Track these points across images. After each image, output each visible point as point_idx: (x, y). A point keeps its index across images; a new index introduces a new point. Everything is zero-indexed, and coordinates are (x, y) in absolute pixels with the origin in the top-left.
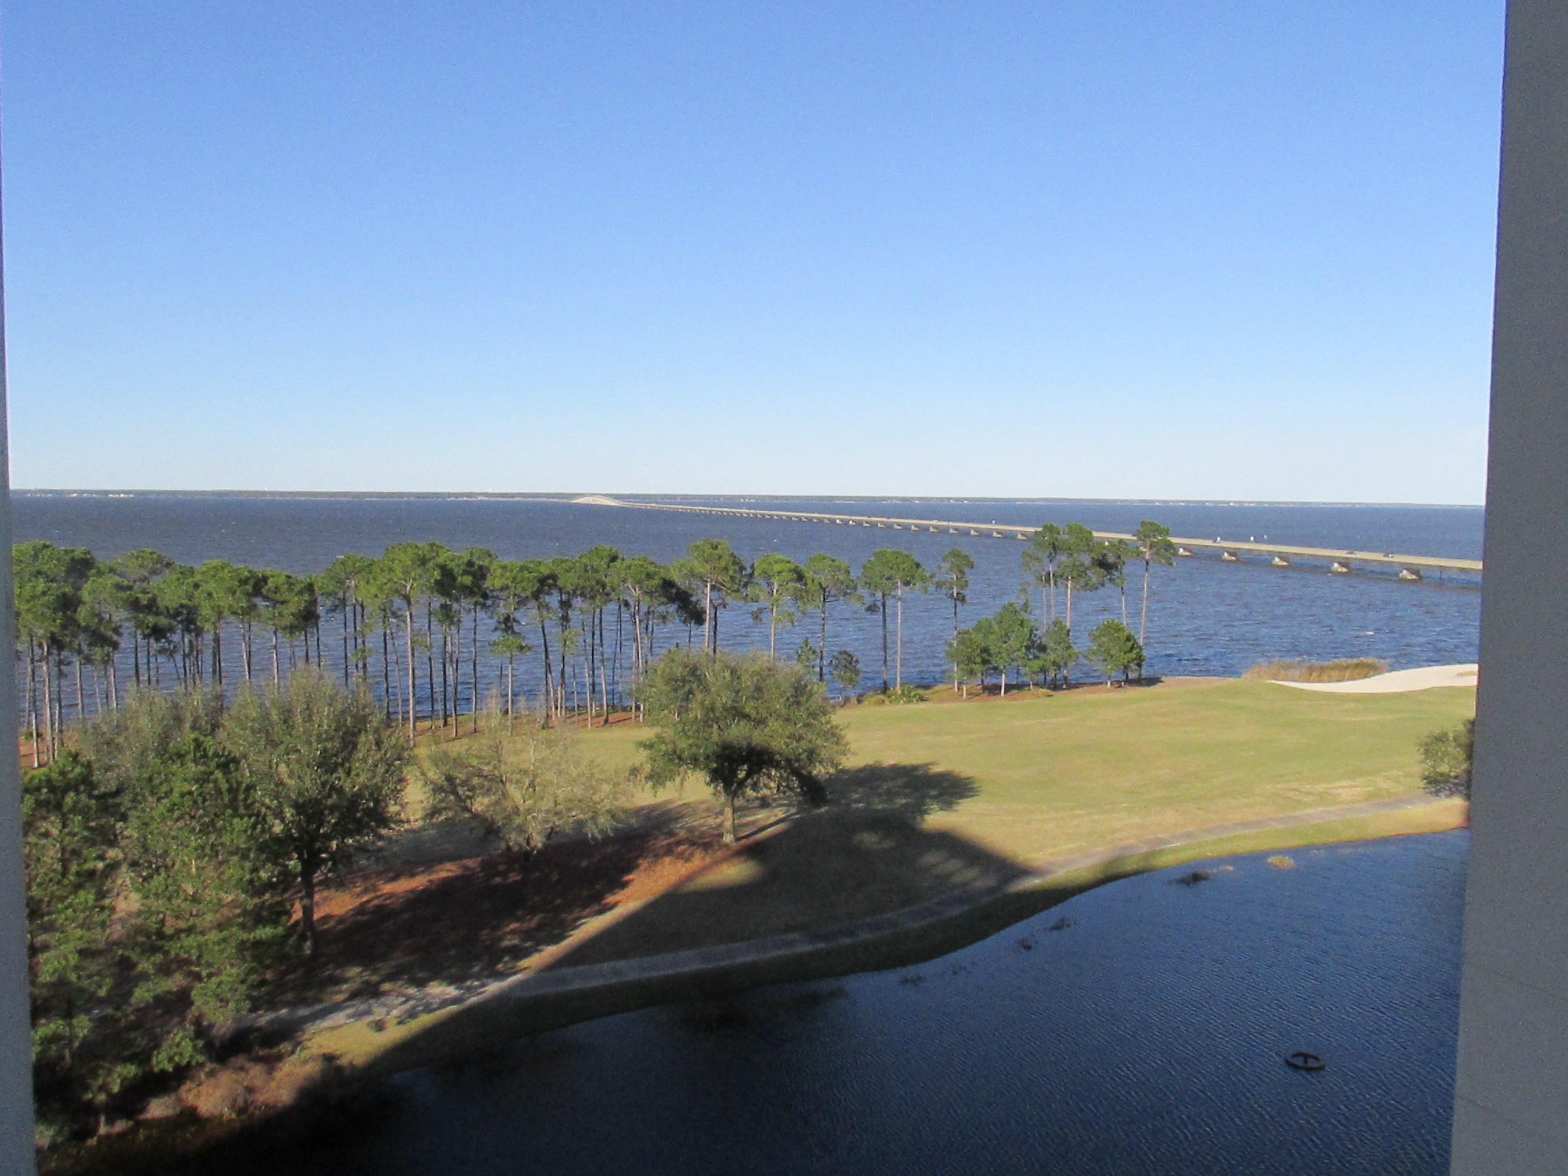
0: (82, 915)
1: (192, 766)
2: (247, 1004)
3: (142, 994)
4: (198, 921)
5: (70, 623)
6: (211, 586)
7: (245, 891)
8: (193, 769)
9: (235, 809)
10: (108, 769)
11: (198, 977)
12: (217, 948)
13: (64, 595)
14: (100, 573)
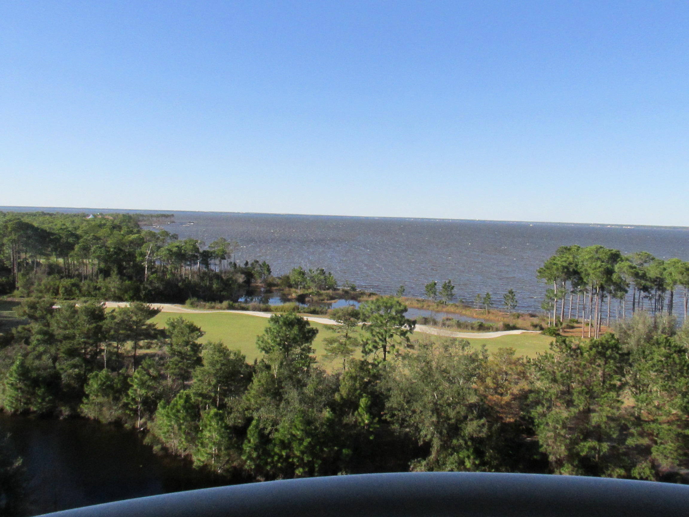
0: (610, 402)
1: (663, 349)
2: (677, 462)
3: (630, 442)
4: (658, 418)
5: (609, 280)
6: (672, 269)
7: (682, 411)
8: (663, 350)
9: (682, 373)
10: (624, 343)
11: (656, 443)
12: (666, 432)
13: (608, 268)
14: (622, 261)
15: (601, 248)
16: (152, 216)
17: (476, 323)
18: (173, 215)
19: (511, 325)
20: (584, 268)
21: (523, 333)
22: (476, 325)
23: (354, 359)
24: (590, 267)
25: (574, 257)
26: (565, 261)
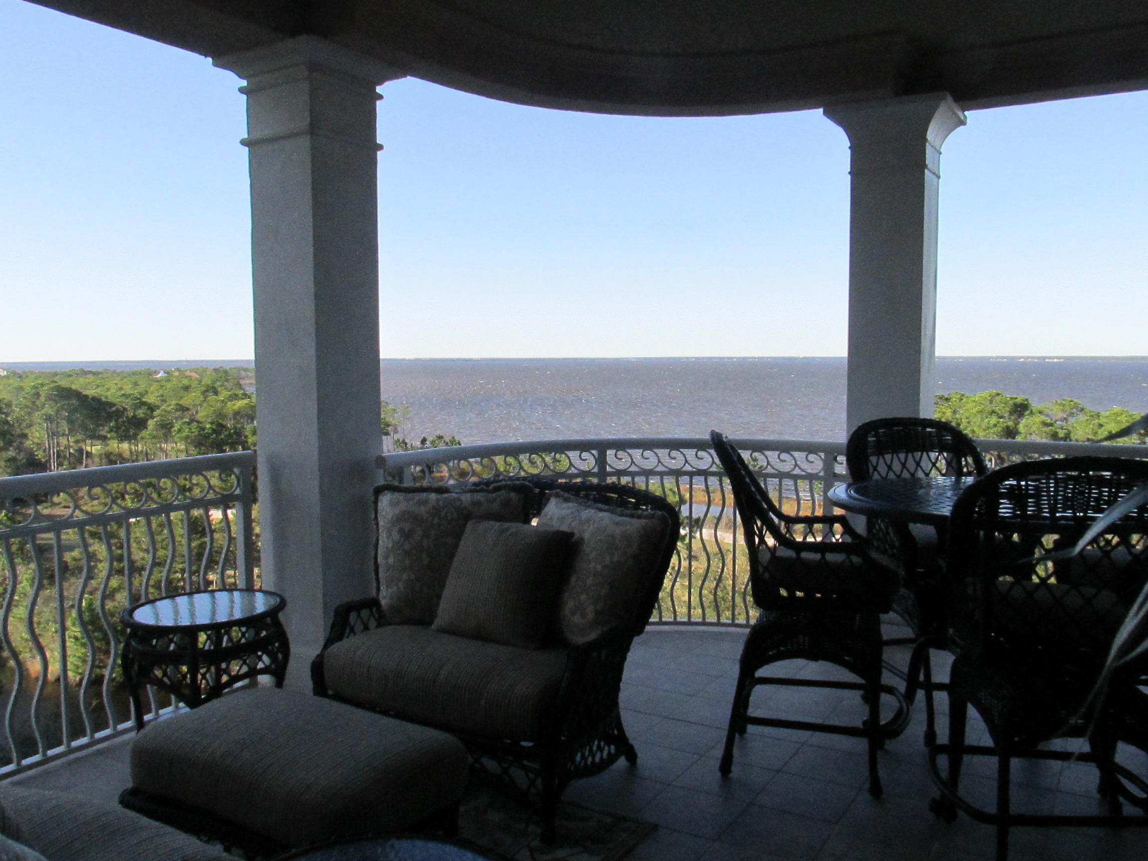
24: (979, 426)
25: (955, 412)
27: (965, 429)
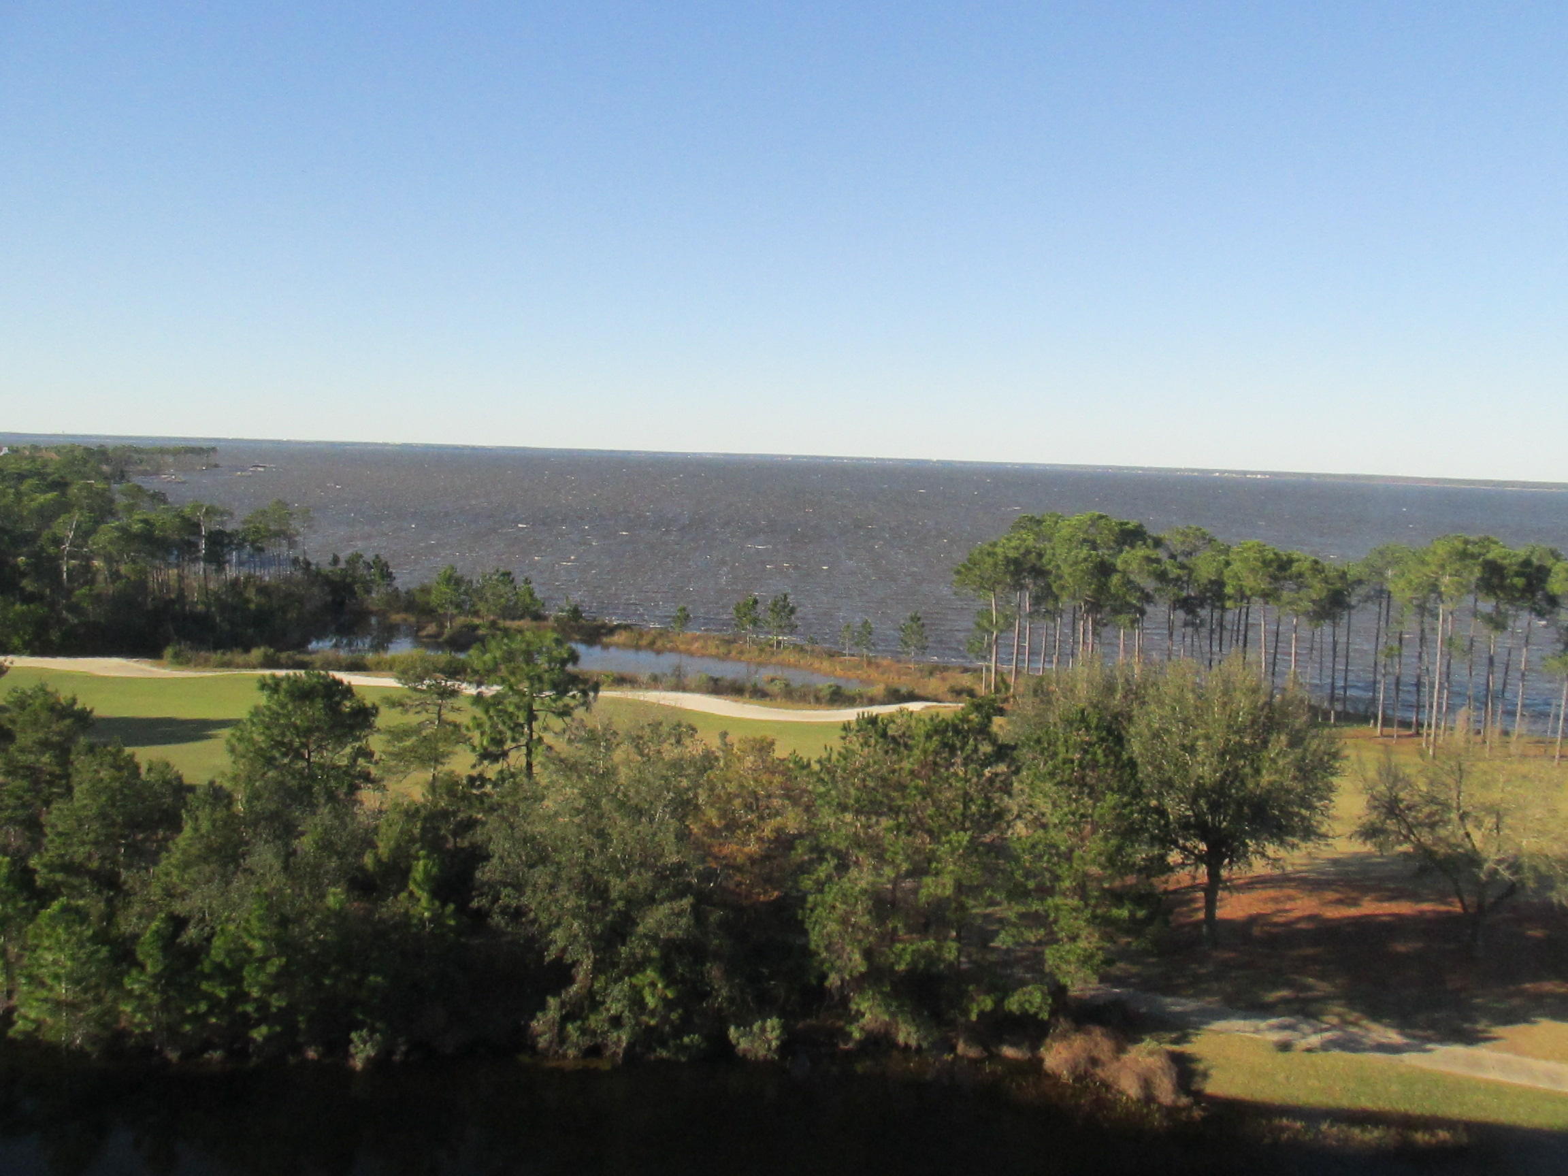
1: (1075, 734)
5: (1103, 589)
8: (1076, 738)
13: (1102, 563)
15: (1101, 517)
16: (163, 451)
17: (824, 685)
18: (214, 449)
19: (904, 690)
20: (1053, 563)
21: (928, 707)
22: (826, 693)
23: (453, 772)
24: (1065, 560)
26: (1016, 548)
27: (1049, 563)
